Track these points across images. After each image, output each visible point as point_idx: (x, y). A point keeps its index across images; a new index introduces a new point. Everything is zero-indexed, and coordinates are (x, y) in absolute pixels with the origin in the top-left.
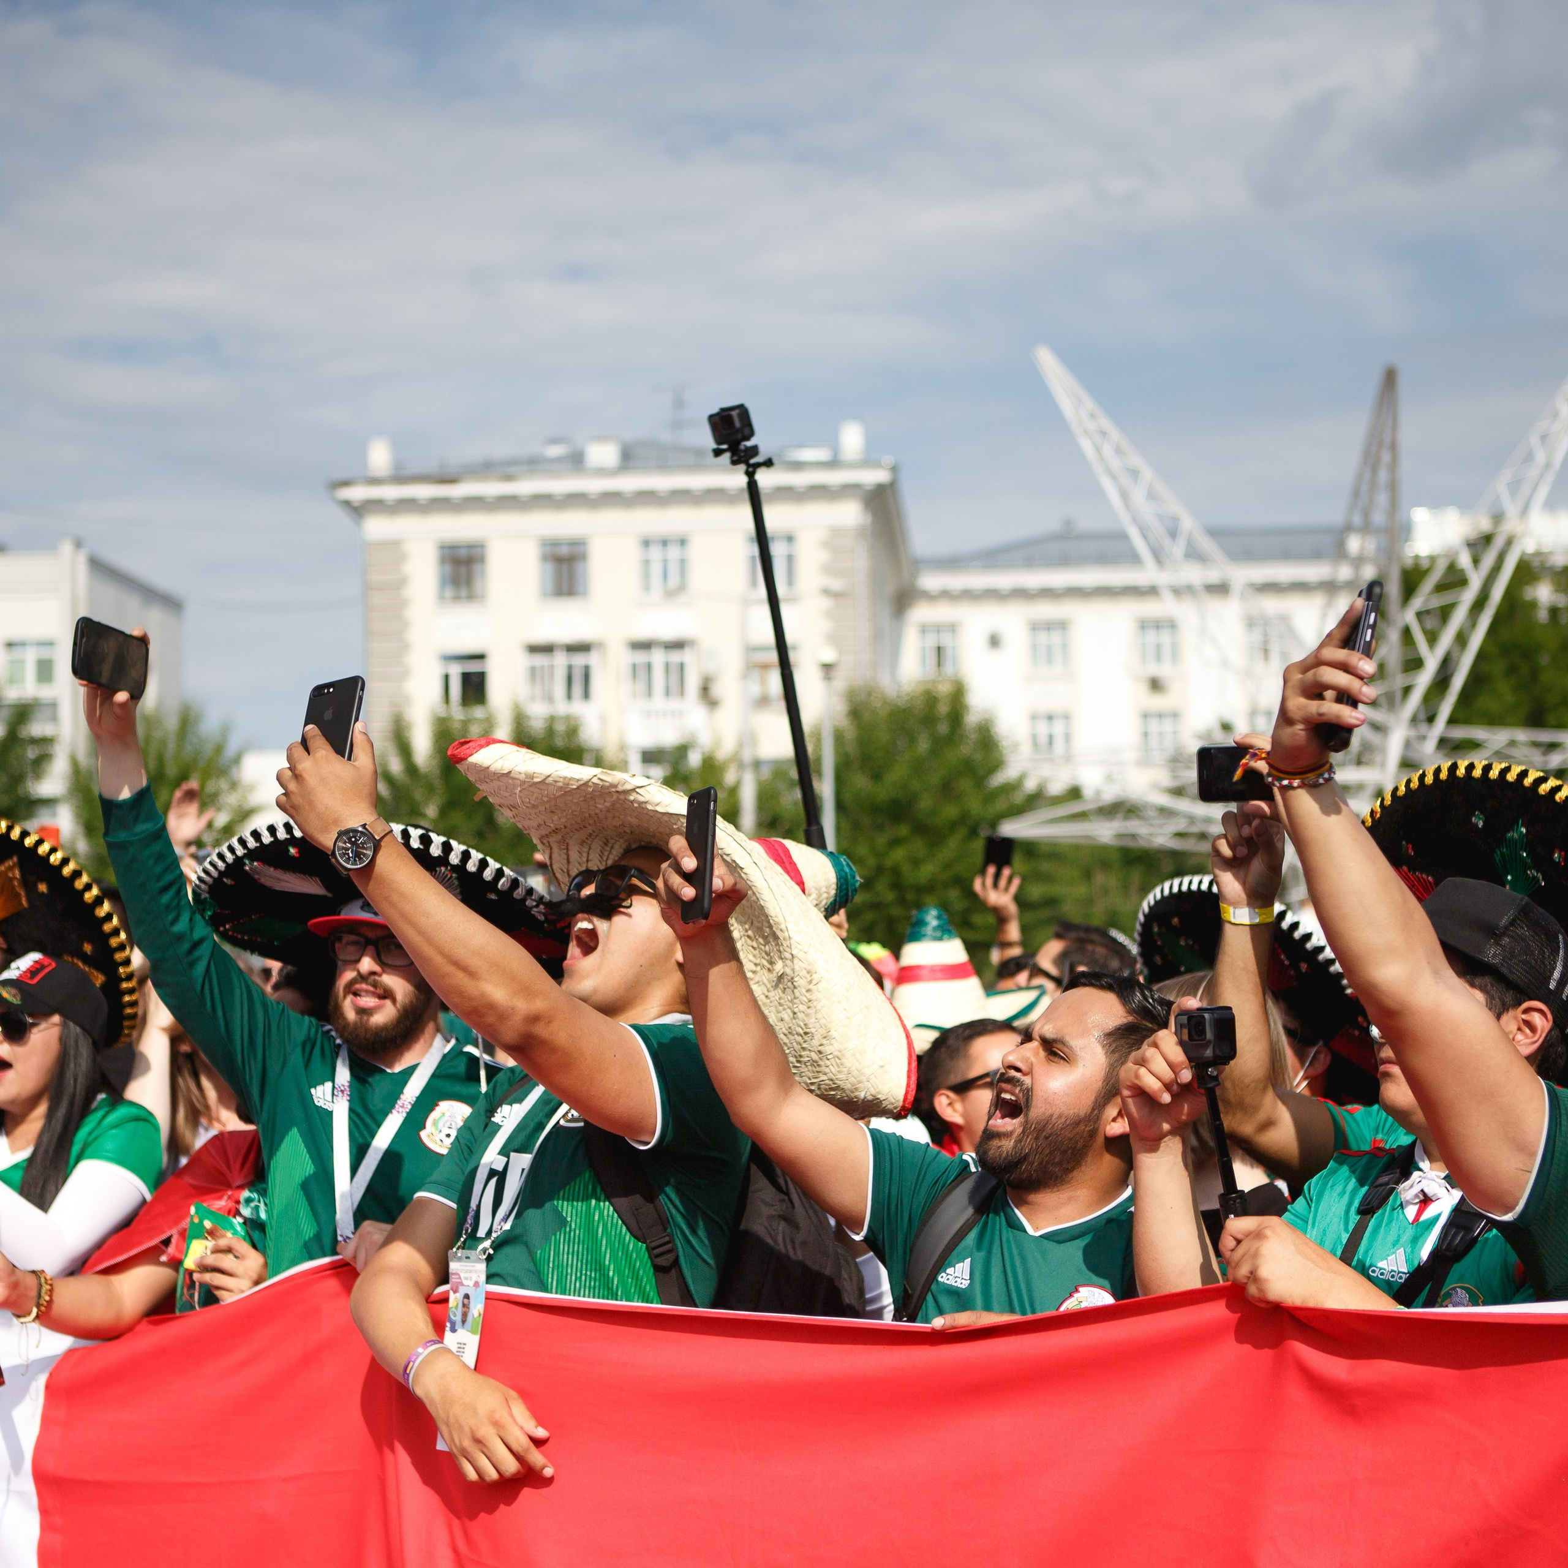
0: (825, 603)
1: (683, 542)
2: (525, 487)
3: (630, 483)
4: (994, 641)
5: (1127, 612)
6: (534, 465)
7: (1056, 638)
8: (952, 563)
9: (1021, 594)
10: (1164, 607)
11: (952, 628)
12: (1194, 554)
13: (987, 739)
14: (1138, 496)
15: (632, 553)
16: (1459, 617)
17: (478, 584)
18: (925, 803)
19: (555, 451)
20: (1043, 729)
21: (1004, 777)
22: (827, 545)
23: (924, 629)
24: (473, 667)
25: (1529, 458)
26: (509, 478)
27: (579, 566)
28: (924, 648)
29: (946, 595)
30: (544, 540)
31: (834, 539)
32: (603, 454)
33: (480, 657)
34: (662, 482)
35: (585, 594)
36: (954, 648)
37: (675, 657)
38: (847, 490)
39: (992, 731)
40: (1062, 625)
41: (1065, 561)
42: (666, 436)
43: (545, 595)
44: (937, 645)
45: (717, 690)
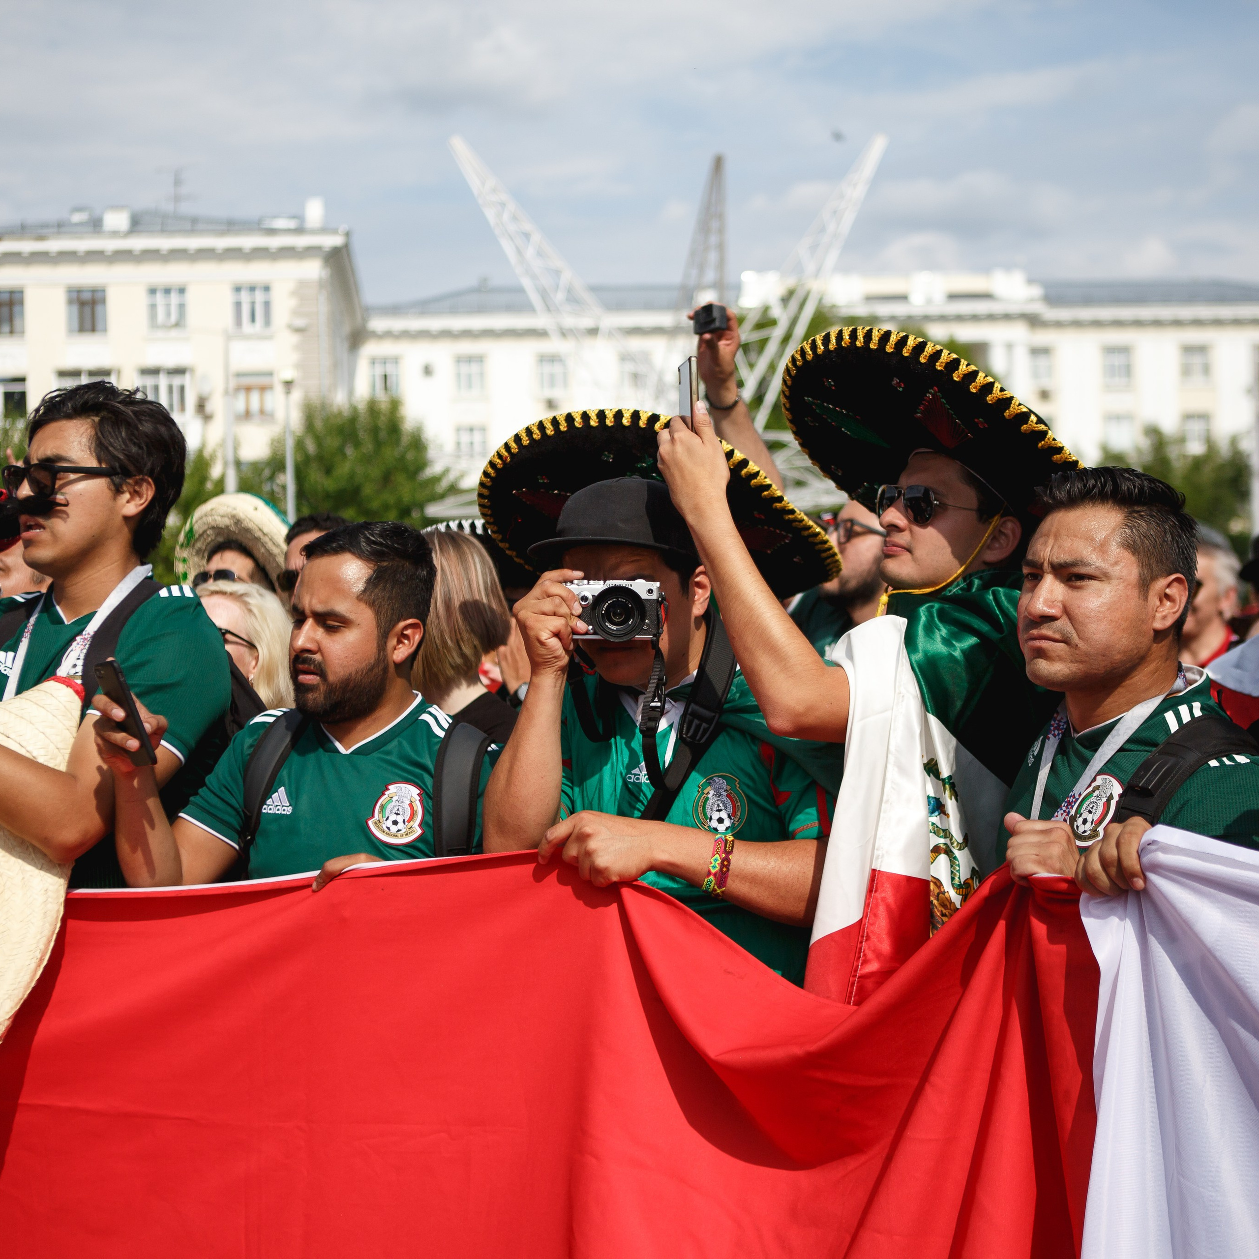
0: (294, 338)
1: (182, 291)
2: (53, 245)
3: (138, 243)
4: (428, 371)
5: (530, 348)
6: (61, 228)
7: (474, 368)
8: (395, 310)
9: (447, 334)
10: (554, 345)
11: (396, 360)
12: (572, 299)
13: (418, 444)
14: (530, 252)
15: (142, 300)
16: (772, 348)
17: (17, 322)
18: (368, 490)
19: (77, 218)
20: (465, 438)
21: (431, 472)
22: (295, 293)
23: (373, 361)
24: (16, 388)
25: (823, 230)
26: (41, 238)
27: (99, 309)
28: (374, 376)
29: (388, 335)
30: (69, 288)
31: (301, 288)
32: (117, 220)
33: (22, 380)
34: (165, 243)
35: (105, 330)
36: (397, 376)
37: (177, 381)
38: (309, 252)
39: (422, 437)
40: (479, 359)
41: (480, 309)
42: (168, 207)
43: (70, 331)
44: (383, 374)
45: (209, 408)
